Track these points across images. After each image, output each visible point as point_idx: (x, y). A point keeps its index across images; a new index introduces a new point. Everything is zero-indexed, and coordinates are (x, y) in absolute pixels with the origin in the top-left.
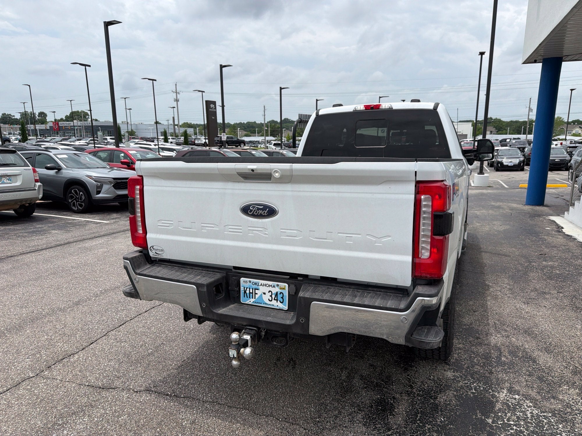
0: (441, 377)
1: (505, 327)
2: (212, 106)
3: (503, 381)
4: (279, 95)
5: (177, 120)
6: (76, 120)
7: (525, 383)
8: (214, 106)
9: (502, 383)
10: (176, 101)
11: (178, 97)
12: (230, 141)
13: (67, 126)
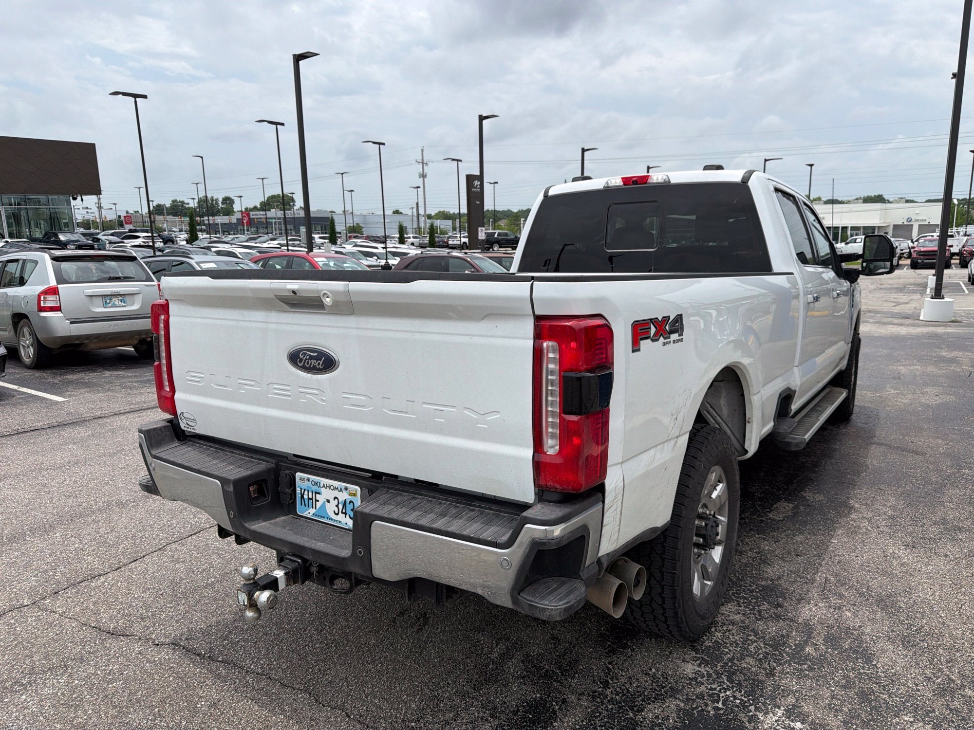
0: (670, 673)
1: (842, 590)
2: (477, 183)
3: (787, 692)
4: (580, 162)
5: (423, 208)
6: (274, 208)
7: (827, 702)
8: (479, 183)
9: (783, 696)
10: (423, 177)
11: (425, 171)
12: (502, 239)
13: (260, 218)
